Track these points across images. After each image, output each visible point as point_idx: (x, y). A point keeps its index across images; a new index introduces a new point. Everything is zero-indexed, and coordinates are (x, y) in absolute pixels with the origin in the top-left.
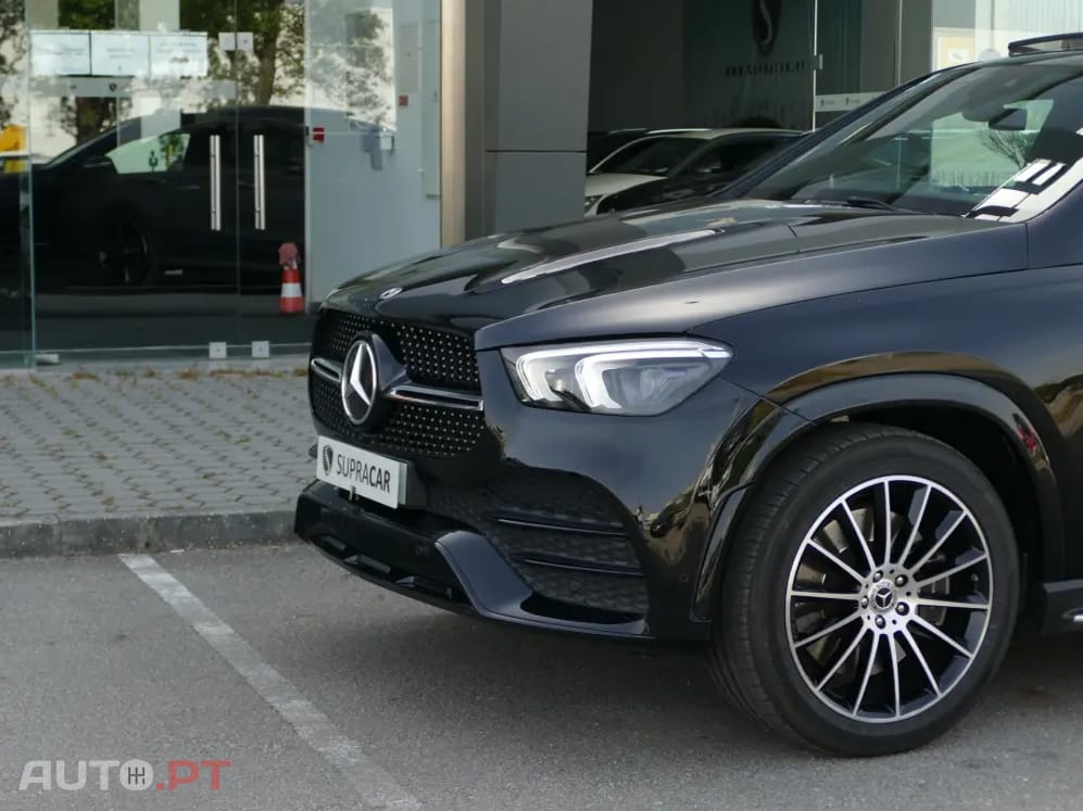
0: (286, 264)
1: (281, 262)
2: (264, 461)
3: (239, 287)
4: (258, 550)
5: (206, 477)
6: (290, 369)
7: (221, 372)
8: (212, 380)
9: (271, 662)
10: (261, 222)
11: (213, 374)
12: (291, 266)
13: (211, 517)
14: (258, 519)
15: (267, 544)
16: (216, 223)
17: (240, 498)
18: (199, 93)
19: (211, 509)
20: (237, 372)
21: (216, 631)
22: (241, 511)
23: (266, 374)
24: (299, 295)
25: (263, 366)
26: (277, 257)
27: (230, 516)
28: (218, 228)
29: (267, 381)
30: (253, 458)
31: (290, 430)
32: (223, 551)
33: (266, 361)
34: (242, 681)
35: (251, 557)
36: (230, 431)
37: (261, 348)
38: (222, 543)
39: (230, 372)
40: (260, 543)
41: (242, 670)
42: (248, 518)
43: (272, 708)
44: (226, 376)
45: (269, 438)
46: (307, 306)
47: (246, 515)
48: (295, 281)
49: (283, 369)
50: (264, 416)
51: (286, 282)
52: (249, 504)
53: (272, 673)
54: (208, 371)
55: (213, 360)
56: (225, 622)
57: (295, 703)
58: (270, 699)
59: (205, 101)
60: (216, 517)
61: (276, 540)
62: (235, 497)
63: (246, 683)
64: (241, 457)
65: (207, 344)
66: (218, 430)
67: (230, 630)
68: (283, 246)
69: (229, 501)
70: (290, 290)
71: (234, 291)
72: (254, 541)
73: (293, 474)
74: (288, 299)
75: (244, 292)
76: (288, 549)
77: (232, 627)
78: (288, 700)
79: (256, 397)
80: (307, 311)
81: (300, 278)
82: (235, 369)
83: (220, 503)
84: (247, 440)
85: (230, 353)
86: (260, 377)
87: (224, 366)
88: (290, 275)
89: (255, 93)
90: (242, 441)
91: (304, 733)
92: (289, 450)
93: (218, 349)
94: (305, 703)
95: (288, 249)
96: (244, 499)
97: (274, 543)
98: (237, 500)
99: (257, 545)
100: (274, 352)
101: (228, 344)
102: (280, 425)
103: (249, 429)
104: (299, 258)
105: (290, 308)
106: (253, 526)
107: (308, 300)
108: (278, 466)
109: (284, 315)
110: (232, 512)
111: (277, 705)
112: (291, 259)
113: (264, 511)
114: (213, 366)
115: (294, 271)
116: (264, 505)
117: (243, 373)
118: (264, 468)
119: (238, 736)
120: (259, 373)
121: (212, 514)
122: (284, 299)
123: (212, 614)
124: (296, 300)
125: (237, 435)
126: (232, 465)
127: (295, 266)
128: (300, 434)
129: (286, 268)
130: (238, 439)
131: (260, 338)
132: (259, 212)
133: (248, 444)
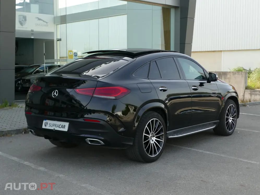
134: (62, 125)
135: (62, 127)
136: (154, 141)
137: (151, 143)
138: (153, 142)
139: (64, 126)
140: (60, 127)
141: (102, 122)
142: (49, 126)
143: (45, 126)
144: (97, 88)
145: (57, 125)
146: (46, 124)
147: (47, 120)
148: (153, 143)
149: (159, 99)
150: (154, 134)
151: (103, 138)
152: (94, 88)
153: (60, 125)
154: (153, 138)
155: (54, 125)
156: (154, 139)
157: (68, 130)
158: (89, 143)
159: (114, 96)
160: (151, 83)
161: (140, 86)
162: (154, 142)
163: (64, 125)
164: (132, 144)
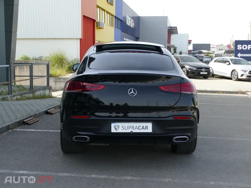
134: (143, 126)
139: (146, 127)
140: (140, 129)
141: (192, 119)
142: (123, 129)
145: (135, 127)
146: (116, 127)
147: (117, 123)
152: (180, 85)
153: (141, 126)
155: (130, 127)
157: (153, 131)
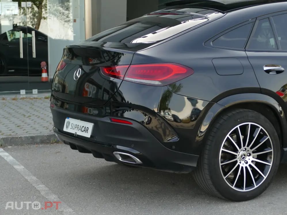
0: (43, 68)
1: (42, 67)
2: (35, 122)
3: (28, 74)
4: (32, 146)
5: (18, 126)
6: (44, 97)
7: (24, 98)
8: (21, 100)
9: (34, 175)
10: (34, 56)
11: (21, 99)
12: (44, 68)
13: (19, 137)
14: (32, 138)
15: (35, 144)
16: (22, 56)
17: (27, 132)
18: (20, 19)
19: (19, 135)
20: (28, 98)
21: (19, 167)
22: (27, 136)
23: (37, 98)
24: (47, 76)
25: (35, 96)
26: (40, 65)
27: (24, 137)
28: (22, 57)
29: (37, 100)
30: (31, 121)
31: (42, 114)
32: (23, 147)
33: (37, 95)
34: (26, 180)
35: (30, 148)
36: (25, 114)
37: (35, 91)
38: (22, 145)
39: (26, 98)
40: (33, 144)
41: (26, 178)
42: (29, 137)
43: (34, 187)
44: (25, 99)
45: (36, 116)
46: (49, 79)
47: (29, 136)
48: (45, 72)
49: (42, 97)
50: (35, 110)
51: (43, 73)
52: (30, 134)
53: (34, 178)
54: (20, 98)
55: (21, 95)
56: (22, 165)
57: (41, 186)
58: (34, 185)
59: (22, 21)
60: (20, 137)
61: (37, 143)
62: (26, 132)
63: (27, 181)
64: (28, 121)
65: (20, 90)
66: (22, 114)
67: (24, 167)
68: (42, 62)
69: (24, 133)
70: (44, 75)
71: (27, 75)
72: (32, 144)
73: (42, 125)
74: (44, 78)
75: (30, 76)
76: (41, 146)
77: (24, 166)
78: (39, 185)
79: (33, 105)
80: (49, 81)
81: (47, 71)
82: (28, 97)
83: (21, 133)
84: (30, 116)
85: (26, 93)
86: (35, 100)
87: (24, 96)
88: (44, 71)
89: (37, 19)
90: (29, 117)
91: (43, 193)
92: (42, 119)
93: (23, 92)
94: (43, 186)
95: (43, 63)
96: (29, 132)
97: (37, 144)
98: (26, 133)
99: (32, 145)
100: (39, 92)
101: (26, 90)
102: (40, 112)
103: (31, 114)
104: (47, 66)
105: (44, 80)
106: (31, 140)
107: (49, 77)
108: (38, 123)
109: (43, 82)
110: (25, 136)
111: (35, 186)
112: (45, 66)
113: (34, 135)
114: (22, 97)
115: (45, 69)
116: (34, 134)
117: (30, 98)
118: (34, 124)
119: (24, 194)
120: (34, 98)
121: (19, 136)
122: (43, 78)
123: (19, 163)
124: (46, 78)
125: (27, 115)
126: (25, 123)
127: (45, 68)
128: (45, 115)
129: (43, 69)
130: (28, 116)
131: (35, 88)
132: (34, 53)
133: (30, 117)
134: (85, 127)
135: (85, 131)
136: (250, 162)
137: (241, 165)
138: (247, 165)
140: (82, 130)
141: (135, 125)
142: (71, 129)
143: (67, 127)
144: (131, 66)
145: (80, 126)
147: (70, 118)
148: (246, 167)
149: (260, 88)
150: (251, 151)
151: (138, 152)
152: (128, 66)
153: (83, 127)
154: (247, 158)
155: (76, 126)
156: (250, 159)
157: (91, 136)
158: (120, 159)
159: (158, 81)
160: (248, 58)
161: (216, 62)
162: (250, 165)
163: (87, 128)
164: (195, 165)
